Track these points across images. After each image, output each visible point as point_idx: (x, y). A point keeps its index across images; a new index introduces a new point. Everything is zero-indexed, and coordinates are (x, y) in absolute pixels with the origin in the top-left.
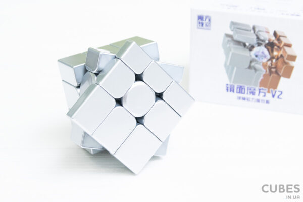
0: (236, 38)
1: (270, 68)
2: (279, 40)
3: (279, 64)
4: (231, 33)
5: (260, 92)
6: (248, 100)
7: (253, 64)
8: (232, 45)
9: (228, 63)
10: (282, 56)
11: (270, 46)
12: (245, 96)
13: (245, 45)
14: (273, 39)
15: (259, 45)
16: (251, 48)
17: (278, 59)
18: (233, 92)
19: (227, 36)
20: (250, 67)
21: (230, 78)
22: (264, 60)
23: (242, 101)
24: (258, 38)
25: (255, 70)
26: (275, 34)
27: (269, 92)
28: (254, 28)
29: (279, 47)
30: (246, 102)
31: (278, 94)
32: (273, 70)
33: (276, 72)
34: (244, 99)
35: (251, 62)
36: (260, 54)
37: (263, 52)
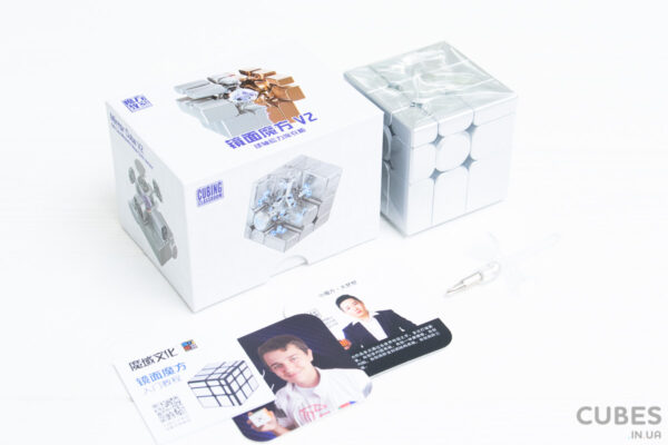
0: (194, 96)
1: (270, 101)
2: (253, 75)
3: (277, 92)
4: (185, 96)
5: (280, 128)
6: (272, 141)
7: (242, 108)
8: (195, 105)
9: (207, 122)
10: (271, 85)
11: (248, 84)
12: (264, 140)
13: (214, 98)
14: (245, 77)
15: (233, 89)
16: (226, 96)
17: (269, 89)
18: (243, 144)
19: (181, 100)
20: (241, 112)
21: (225, 134)
22: (254, 98)
23: (264, 147)
24: (225, 85)
25: (251, 111)
26: (242, 73)
27: (292, 121)
28: (211, 80)
29: (260, 80)
30: (271, 145)
31: (306, 118)
32: (276, 100)
33: (281, 100)
34: (266, 143)
35: (238, 107)
36: (241, 95)
37: (244, 93)
